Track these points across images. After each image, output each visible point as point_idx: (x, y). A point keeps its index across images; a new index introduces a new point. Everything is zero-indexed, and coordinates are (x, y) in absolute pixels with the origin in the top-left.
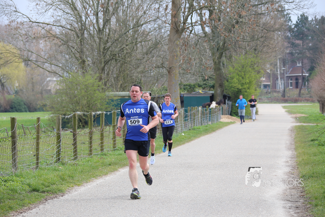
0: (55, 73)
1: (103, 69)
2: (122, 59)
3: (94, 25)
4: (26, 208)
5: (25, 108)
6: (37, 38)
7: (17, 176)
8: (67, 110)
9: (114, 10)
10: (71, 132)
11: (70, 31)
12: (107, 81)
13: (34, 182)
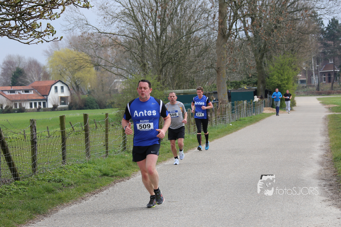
0: (121, 75)
1: (161, 71)
2: (178, 62)
3: (153, 33)
4: (98, 190)
5: (96, 106)
6: (105, 47)
7: (90, 163)
9: (169, 20)
11: (132, 40)
12: (165, 81)
13: (104, 168)
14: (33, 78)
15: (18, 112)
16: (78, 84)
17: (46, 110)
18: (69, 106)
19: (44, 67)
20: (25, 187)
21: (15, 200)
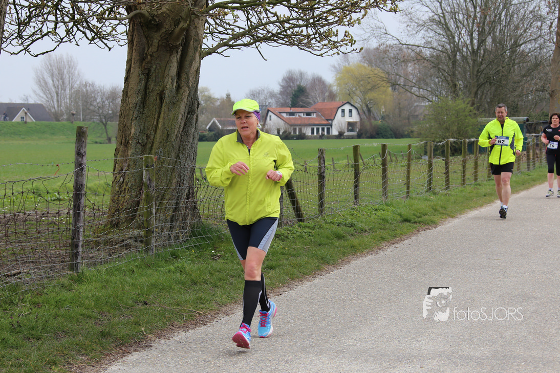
0: (424, 98)
1: (476, 93)
2: (498, 82)
3: (467, 46)
4: (398, 239)
5: (391, 134)
6: (406, 61)
7: (387, 205)
8: (436, 137)
9: (490, 29)
10: (443, 160)
11: (441, 53)
12: (480, 105)
13: (406, 212)
14: (316, 98)
15: (297, 139)
16: (369, 107)
17: (330, 137)
18: (358, 133)
19: (330, 86)
20: (311, 231)
21: (299, 245)
